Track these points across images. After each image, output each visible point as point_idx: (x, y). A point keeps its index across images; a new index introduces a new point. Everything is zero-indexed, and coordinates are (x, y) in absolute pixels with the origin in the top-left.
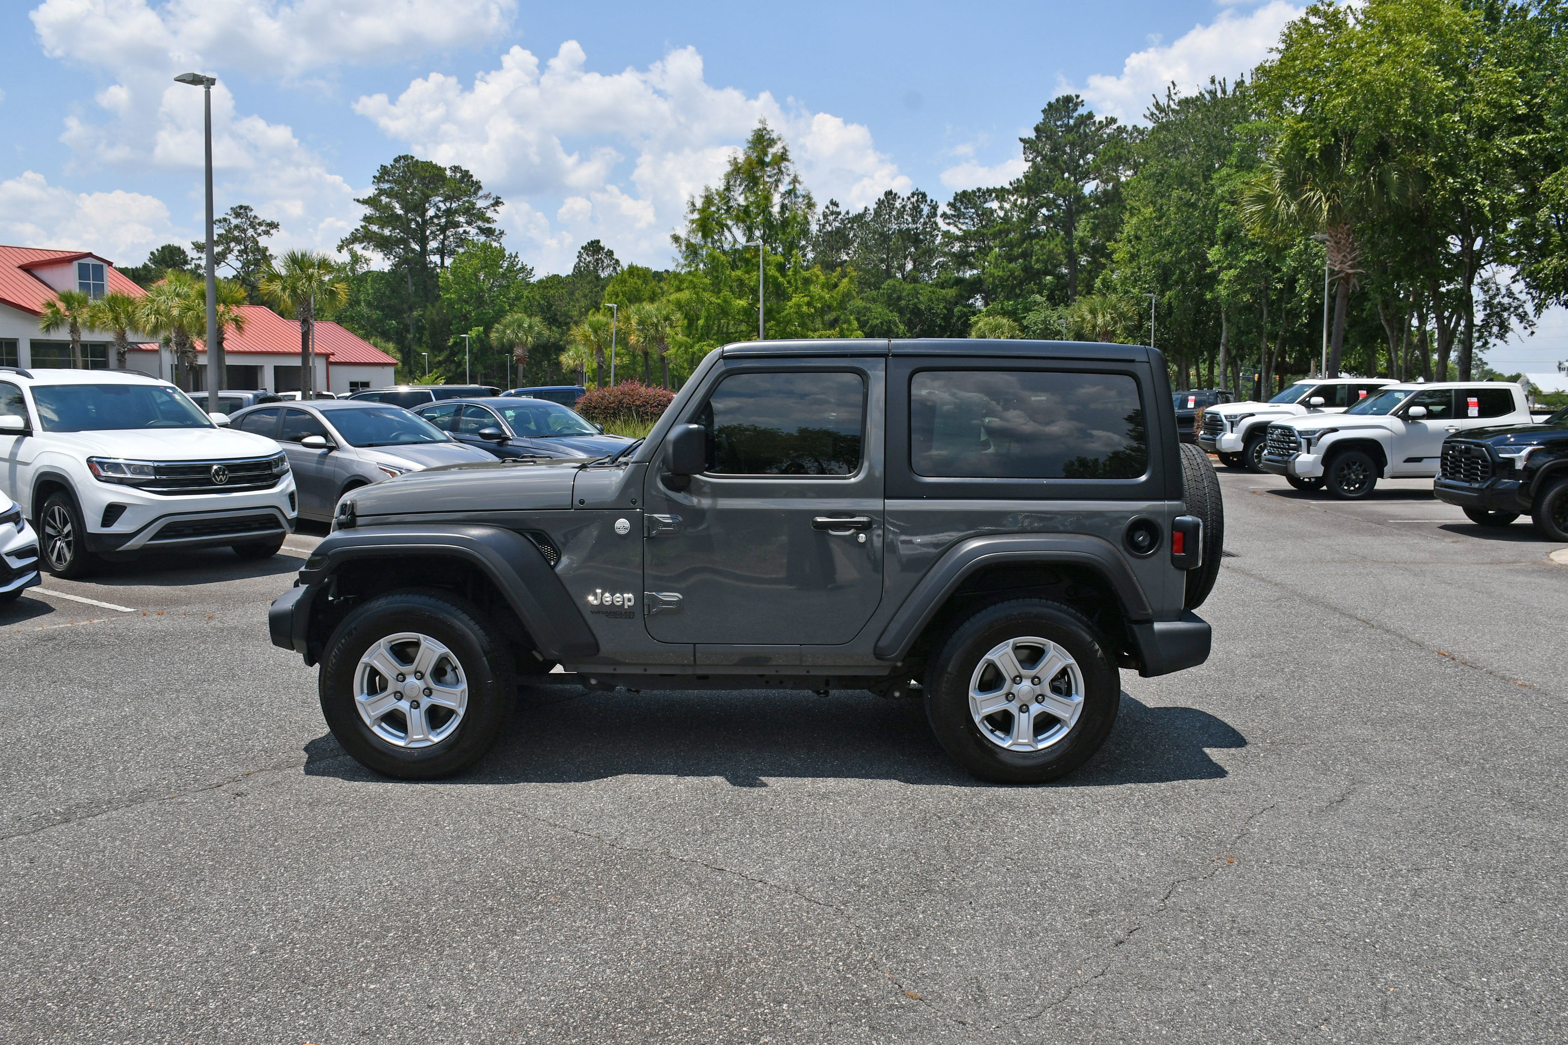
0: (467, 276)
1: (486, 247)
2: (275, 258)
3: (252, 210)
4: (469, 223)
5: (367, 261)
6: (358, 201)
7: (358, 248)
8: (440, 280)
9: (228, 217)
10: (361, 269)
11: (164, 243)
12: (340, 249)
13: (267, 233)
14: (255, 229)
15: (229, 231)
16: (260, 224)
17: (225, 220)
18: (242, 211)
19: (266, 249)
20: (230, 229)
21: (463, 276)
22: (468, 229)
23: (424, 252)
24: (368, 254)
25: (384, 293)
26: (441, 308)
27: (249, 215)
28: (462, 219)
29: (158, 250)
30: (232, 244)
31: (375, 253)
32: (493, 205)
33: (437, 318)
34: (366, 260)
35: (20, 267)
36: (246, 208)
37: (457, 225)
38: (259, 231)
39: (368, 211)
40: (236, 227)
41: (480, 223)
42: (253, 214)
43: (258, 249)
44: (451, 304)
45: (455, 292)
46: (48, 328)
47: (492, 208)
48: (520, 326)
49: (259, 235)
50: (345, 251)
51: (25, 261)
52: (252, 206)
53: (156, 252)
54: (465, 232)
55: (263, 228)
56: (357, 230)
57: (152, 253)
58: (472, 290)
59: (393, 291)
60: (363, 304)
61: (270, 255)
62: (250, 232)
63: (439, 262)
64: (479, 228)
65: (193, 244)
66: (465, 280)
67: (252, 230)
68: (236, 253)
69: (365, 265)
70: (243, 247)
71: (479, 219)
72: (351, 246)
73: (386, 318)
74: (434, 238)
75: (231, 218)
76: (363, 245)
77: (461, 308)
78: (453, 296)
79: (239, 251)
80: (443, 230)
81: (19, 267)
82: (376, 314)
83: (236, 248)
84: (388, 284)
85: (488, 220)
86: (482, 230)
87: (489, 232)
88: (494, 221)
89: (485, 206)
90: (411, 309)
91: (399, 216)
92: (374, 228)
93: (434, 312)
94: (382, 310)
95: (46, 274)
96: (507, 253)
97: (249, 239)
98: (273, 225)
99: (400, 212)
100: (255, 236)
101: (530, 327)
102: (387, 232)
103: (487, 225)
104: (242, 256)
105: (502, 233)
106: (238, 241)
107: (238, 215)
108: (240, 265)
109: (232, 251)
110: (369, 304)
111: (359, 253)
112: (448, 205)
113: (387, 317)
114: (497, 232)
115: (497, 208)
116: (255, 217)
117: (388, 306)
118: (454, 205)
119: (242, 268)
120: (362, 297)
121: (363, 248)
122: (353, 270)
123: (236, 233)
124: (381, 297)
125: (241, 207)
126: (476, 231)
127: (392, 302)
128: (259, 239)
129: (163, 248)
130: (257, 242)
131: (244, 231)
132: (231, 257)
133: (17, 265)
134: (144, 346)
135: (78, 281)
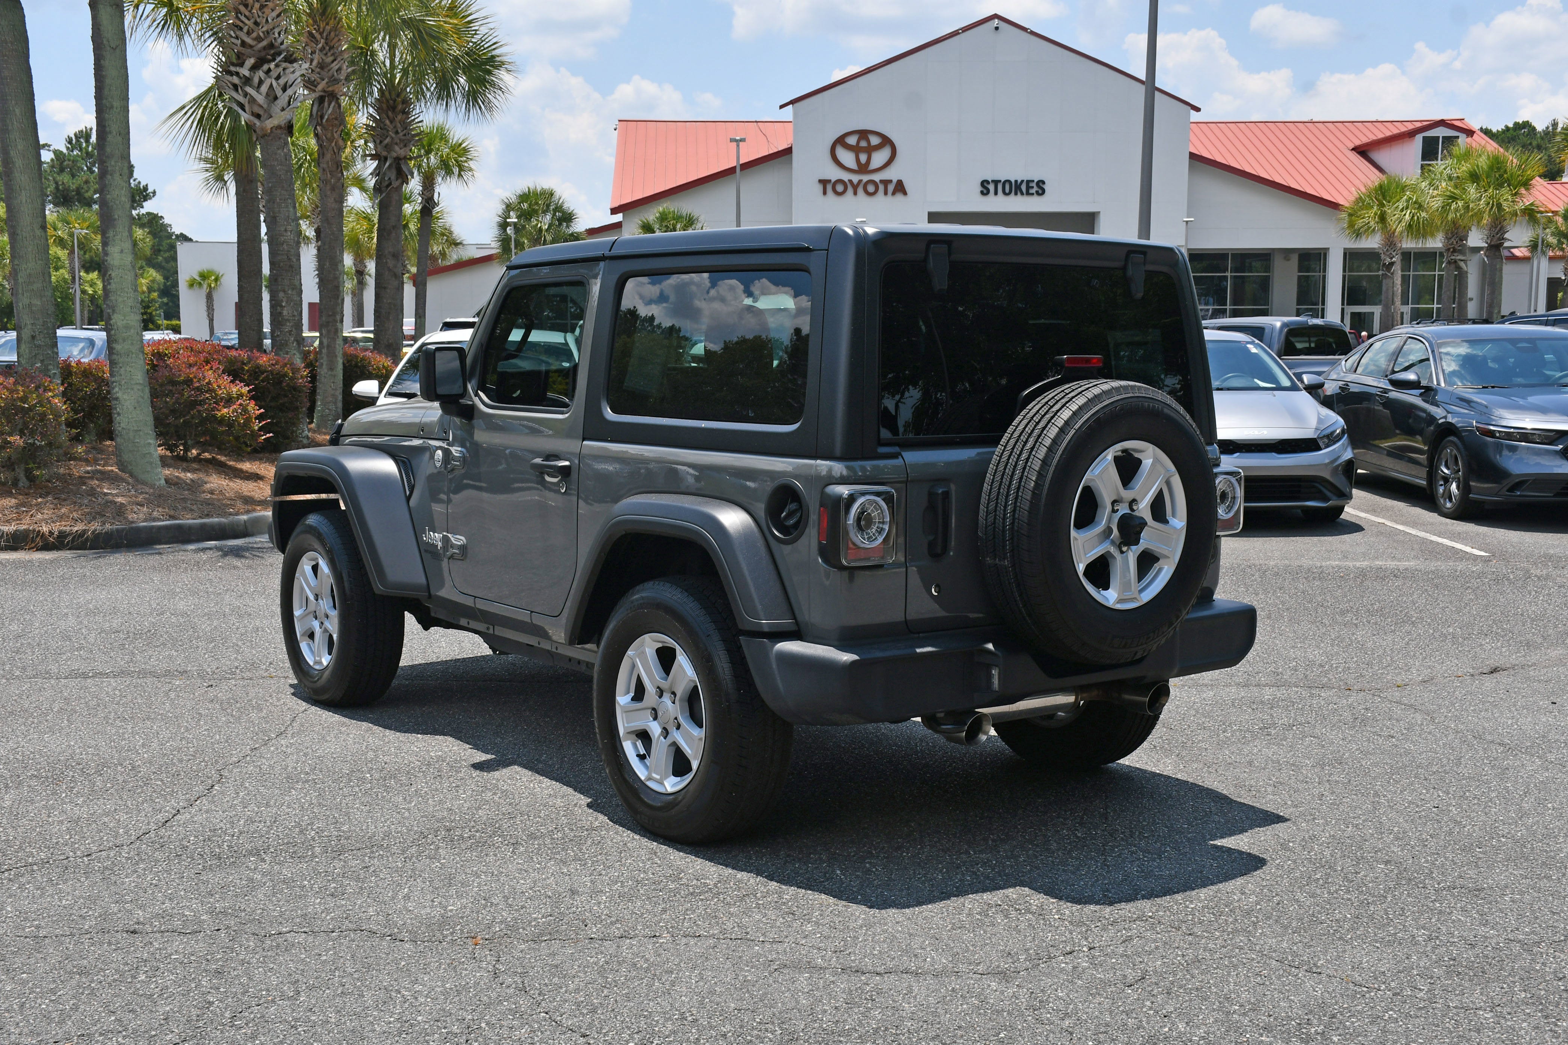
35: (1356, 149)
51: (1364, 139)
81: (1354, 149)
133: (1352, 146)
134: (1516, 252)
135: (1419, 162)
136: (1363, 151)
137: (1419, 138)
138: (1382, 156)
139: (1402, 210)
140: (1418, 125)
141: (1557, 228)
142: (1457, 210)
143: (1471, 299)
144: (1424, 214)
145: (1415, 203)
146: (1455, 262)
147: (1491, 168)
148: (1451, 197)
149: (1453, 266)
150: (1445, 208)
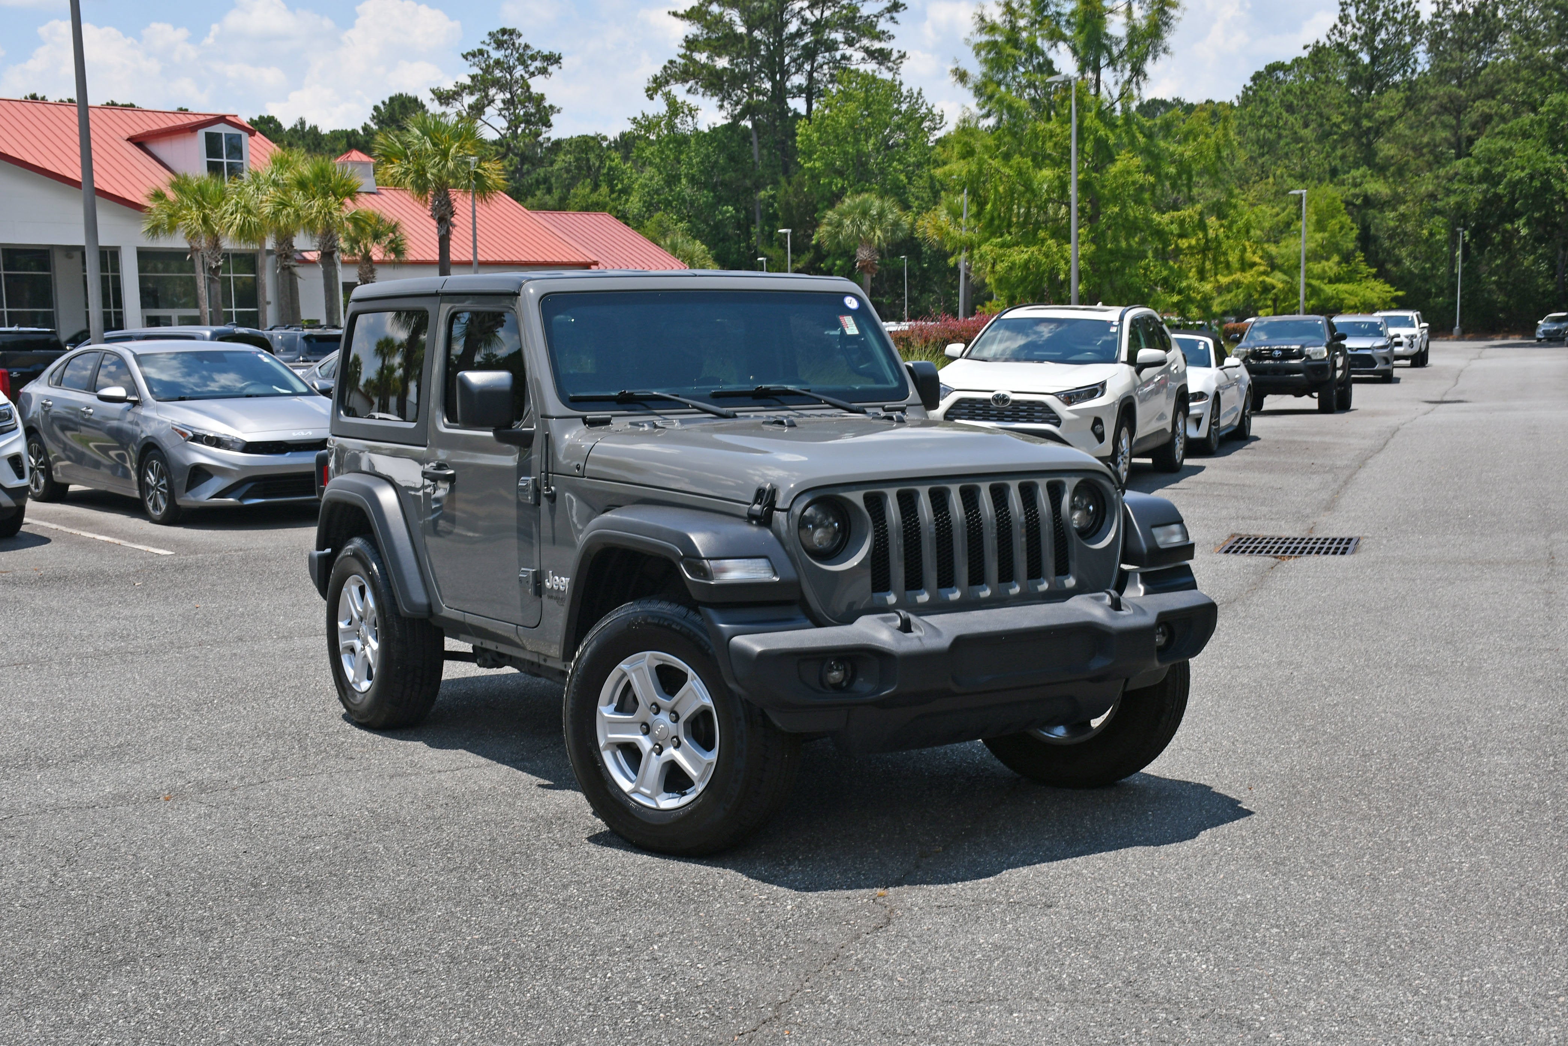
0: (840, 131)
1: (870, 81)
2: (559, 111)
3: (520, 36)
4: (850, 42)
5: (692, 112)
6: (675, 14)
7: (678, 91)
8: (798, 139)
9: (485, 48)
10: (684, 126)
11: (394, 92)
12: (651, 93)
13: (543, 71)
14: (526, 66)
15: (487, 70)
16: (533, 58)
17: (481, 52)
18: (506, 37)
19: (542, 97)
20: (488, 66)
21: (835, 130)
22: (849, 51)
23: (780, 93)
24: (693, 100)
25: (716, 162)
26: (801, 185)
27: (517, 42)
28: (839, 36)
29: (384, 103)
30: (492, 91)
31: (707, 98)
32: (889, 10)
33: (794, 201)
34: (690, 110)
35: (131, 140)
36: (512, 32)
37: (832, 46)
38: (532, 69)
39: (691, 29)
40: (498, 62)
41: (865, 42)
42: (521, 41)
43: (530, 98)
44: (815, 176)
45: (820, 158)
46: (155, 230)
47: (888, 15)
48: (865, 213)
49: (532, 74)
50: (659, 98)
51: (138, 130)
52: (519, 29)
53: (382, 107)
54: (844, 57)
55: (538, 64)
56: (671, 62)
57: (376, 108)
58: (846, 153)
59: (731, 158)
60: (684, 181)
61: (551, 107)
62: (519, 71)
63: (803, 110)
64: (867, 50)
65: (433, 91)
66: (837, 137)
67: (520, 68)
68: (499, 104)
69: (689, 119)
70: (508, 96)
71: (864, 35)
72: (667, 89)
73: (719, 203)
74: (799, 69)
75: (490, 49)
76: (688, 86)
77: (830, 183)
78: (818, 164)
79: (503, 101)
80: (810, 54)
81: (128, 140)
82: (705, 197)
83: (499, 97)
84: (722, 148)
85: (879, 36)
86: (871, 54)
87: (882, 56)
88: (891, 37)
89: (876, 12)
90: (758, 186)
91: (739, 38)
92: (702, 57)
93: (790, 190)
94: (714, 188)
95: (163, 149)
96: (904, 90)
97: (516, 82)
98: (553, 59)
99: (741, 29)
100: (527, 76)
101: (881, 215)
102: (722, 63)
103: (877, 45)
104: (508, 109)
105: (903, 56)
106: (502, 86)
107: (500, 45)
108: (506, 125)
109: (493, 101)
110: (692, 180)
111: (679, 100)
112: (817, 13)
113: (720, 200)
114: (895, 55)
115: (895, 15)
116: (527, 47)
117: (723, 184)
118: (827, 13)
119: (508, 128)
120: (683, 169)
121: (689, 91)
122: (671, 127)
123: (498, 73)
124: (713, 168)
125: (504, 31)
126: (860, 55)
127: (727, 177)
128: (532, 82)
129: (391, 99)
130: (528, 87)
131: (510, 70)
132: (490, 112)
133: (127, 137)
134: (307, 255)
135: (205, 159)
136: (140, 142)
137: (201, 133)
138: (164, 149)
139: (232, 214)
140: (202, 118)
141: (348, 234)
142: (288, 215)
143: (269, 303)
144: (254, 219)
145: (244, 207)
146: (289, 268)
147: (317, 176)
148: (281, 204)
149: (287, 272)
150: (276, 214)
